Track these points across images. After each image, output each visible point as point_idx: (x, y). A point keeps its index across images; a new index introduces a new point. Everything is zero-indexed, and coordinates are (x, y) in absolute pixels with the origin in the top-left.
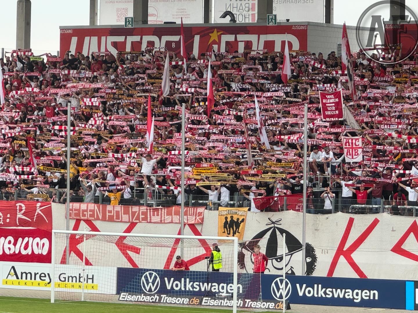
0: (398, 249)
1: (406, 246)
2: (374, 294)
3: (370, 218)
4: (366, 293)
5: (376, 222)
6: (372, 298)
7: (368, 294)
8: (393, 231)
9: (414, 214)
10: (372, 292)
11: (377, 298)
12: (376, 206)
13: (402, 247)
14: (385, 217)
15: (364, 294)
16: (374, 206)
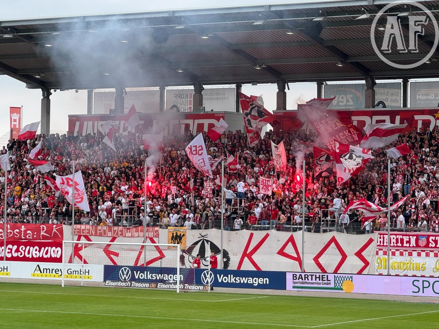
0: (281, 252)
1: (286, 251)
2: (266, 281)
3: (263, 233)
4: (261, 280)
5: (267, 235)
6: (265, 283)
7: (262, 281)
8: (278, 241)
9: (292, 230)
10: (265, 279)
11: (268, 283)
12: (268, 226)
13: (284, 251)
14: (273, 232)
15: (260, 281)
16: (266, 226)
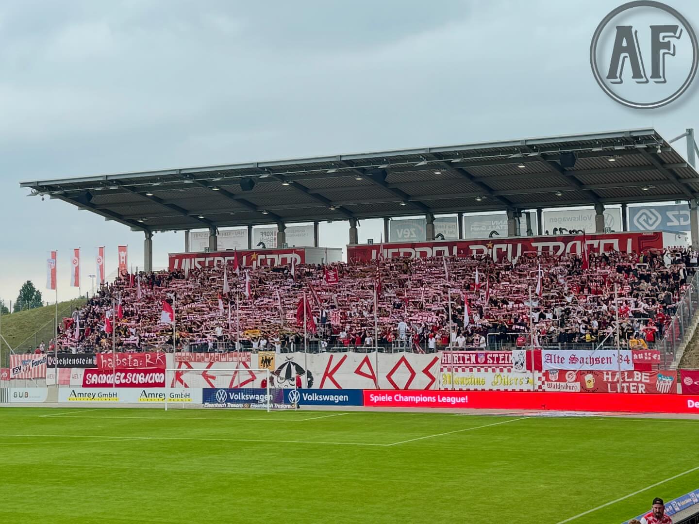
0: (358, 371)
1: (362, 370)
2: (346, 398)
3: (342, 354)
5: (345, 357)
6: (345, 400)
7: (343, 398)
8: (355, 361)
9: (367, 352)
10: (345, 396)
11: (347, 400)
12: (346, 348)
14: (350, 354)
15: (340, 398)
16: (344, 348)
